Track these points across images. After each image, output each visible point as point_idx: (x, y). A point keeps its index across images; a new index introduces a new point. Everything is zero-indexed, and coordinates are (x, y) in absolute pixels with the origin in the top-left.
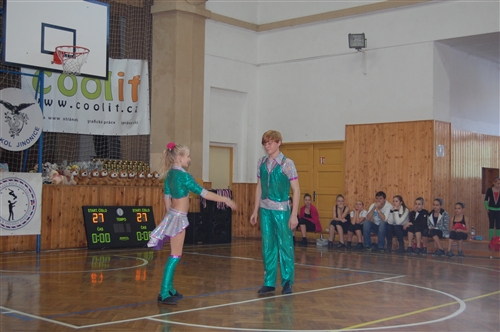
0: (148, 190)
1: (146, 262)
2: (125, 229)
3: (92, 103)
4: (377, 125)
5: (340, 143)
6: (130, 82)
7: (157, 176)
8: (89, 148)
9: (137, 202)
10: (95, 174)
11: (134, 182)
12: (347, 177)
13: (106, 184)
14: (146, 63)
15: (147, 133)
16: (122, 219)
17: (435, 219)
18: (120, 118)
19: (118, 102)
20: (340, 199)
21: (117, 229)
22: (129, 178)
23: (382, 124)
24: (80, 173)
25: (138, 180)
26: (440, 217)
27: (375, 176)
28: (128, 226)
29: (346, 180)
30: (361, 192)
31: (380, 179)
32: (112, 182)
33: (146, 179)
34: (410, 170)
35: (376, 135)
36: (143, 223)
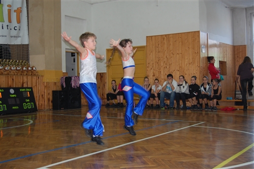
0: (29, 77)
1: (32, 122)
2: (16, 101)
4: (166, 35)
5: (143, 47)
6: (15, 11)
7: (34, 69)
9: (23, 85)
11: (20, 73)
12: (148, 67)
13: (2, 74)
15: (27, 43)
16: (13, 96)
17: (205, 89)
18: (10, 33)
19: (8, 23)
20: (146, 79)
21: (11, 102)
22: (17, 70)
23: (169, 35)
25: (23, 71)
26: (208, 87)
27: (165, 66)
28: (18, 100)
29: (148, 69)
30: (157, 75)
31: (168, 67)
32: (6, 73)
33: (28, 71)
34: (186, 60)
35: (165, 41)
36: (28, 98)
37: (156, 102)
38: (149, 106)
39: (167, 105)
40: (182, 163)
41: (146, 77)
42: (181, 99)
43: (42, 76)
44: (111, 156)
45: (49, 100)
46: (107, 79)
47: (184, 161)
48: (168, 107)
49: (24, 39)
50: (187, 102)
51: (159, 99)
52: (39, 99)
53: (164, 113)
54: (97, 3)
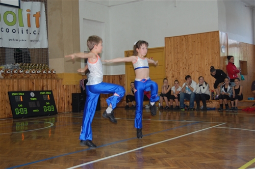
0: (49, 81)
1: (52, 124)
2: (36, 105)
3: (11, 28)
4: (184, 36)
5: (162, 48)
6: (34, 16)
7: (54, 72)
8: (10, 56)
9: (43, 88)
10: (15, 72)
11: (40, 76)
12: (167, 68)
13: (22, 78)
14: (44, 5)
15: (46, 47)
16: (34, 99)
18: (29, 37)
19: (27, 28)
20: (166, 81)
21: (31, 105)
22: (37, 73)
23: (188, 35)
24: (6, 71)
25: (43, 75)
26: (229, 88)
27: (184, 67)
28: (38, 103)
29: (167, 70)
30: (176, 76)
31: (187, 68)
32: (26, 77)
33: (47, 74)
34: (206, 61)
35: (184, 42)
36: (48, 101)
37: (176, 103)
38: (169, 108)
39: (187, 106)
40: (204, 165)
41: (166, 79)
42: (201, 99)
43: (62, 79)
44: (133, 159)
45: (69, 102)
46: (126, 81)
47: (206, 162)
48: (188, 109)
49: (43, 43)
50: (207, 103)
51: (179, 100)
52: (59, 102)
53: (185, 114)
54: (115, 5)
